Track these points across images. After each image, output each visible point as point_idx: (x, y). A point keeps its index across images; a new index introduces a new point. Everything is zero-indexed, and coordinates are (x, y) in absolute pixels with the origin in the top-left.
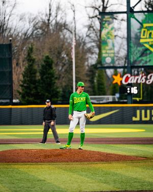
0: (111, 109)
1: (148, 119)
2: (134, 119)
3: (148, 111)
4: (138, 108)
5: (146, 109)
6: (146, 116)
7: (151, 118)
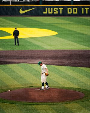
0: (32, 7)
1: (52, 13)
2: (44, 13)
3: (52, 9)
4: (46, 7)
5: (50, 7)
6: (50, 12)
7: (53, 12)
